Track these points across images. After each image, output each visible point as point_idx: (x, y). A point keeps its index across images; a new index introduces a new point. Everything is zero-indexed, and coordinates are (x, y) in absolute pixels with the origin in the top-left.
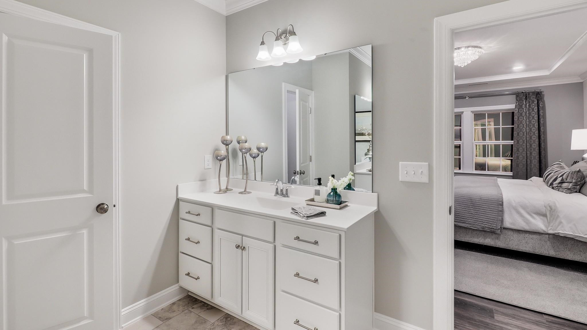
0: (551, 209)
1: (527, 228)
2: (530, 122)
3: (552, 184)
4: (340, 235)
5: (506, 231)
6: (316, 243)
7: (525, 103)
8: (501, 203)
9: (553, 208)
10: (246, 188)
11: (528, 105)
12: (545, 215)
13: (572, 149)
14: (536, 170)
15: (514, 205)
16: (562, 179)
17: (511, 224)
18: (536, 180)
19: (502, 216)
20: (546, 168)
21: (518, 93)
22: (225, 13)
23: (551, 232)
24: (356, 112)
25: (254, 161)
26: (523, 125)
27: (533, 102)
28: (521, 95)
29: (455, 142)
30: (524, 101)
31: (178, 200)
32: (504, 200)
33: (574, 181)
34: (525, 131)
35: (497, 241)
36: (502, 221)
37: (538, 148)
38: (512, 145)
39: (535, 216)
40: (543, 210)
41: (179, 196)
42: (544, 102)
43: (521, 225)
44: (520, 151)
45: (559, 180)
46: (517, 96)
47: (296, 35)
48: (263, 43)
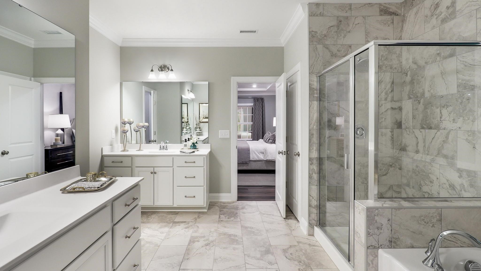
0: (265, 150)
1: (258, 159)
2: (259, 113)
3: (266, 141)
4: (204, 158)
5: (251, 162)
6: (194, 162)
7: (257, 103)
8: (249, 150)
9: (266, 150)
10: (140, 148)
11: (258, 104)
12: (263, 153)
13: (273, 126)
14: (261, 136)
15: (253, 150)
16: (269, 139)
17: (252, 158)
18: (261, 140)
19: (249, 156)
20: (265, 134)
21: (255, 98)
22: (120, 45)
23: (265, 159)
24: (182, 104)
25: (137, 134)
26: (256, 114)
27: (260, 102)
28: (256, 99)
29: (238, 123)
30: (257, 102)
31: (102, 156)
32: (250, 149)
33: (272, 139)
34: (257, 117)
35: (247, 167)
36: (249, 157)
37: (262, 126)
38: (252, 124)
39: (260, 154)
40: (263, 151)
41: (103, 154)
42: (264, 103)
43: (256, 158)
44: (255, 127)
45: (268, 139)
46: (254, 99)
47: (173, 71)
48: (152, 71)
